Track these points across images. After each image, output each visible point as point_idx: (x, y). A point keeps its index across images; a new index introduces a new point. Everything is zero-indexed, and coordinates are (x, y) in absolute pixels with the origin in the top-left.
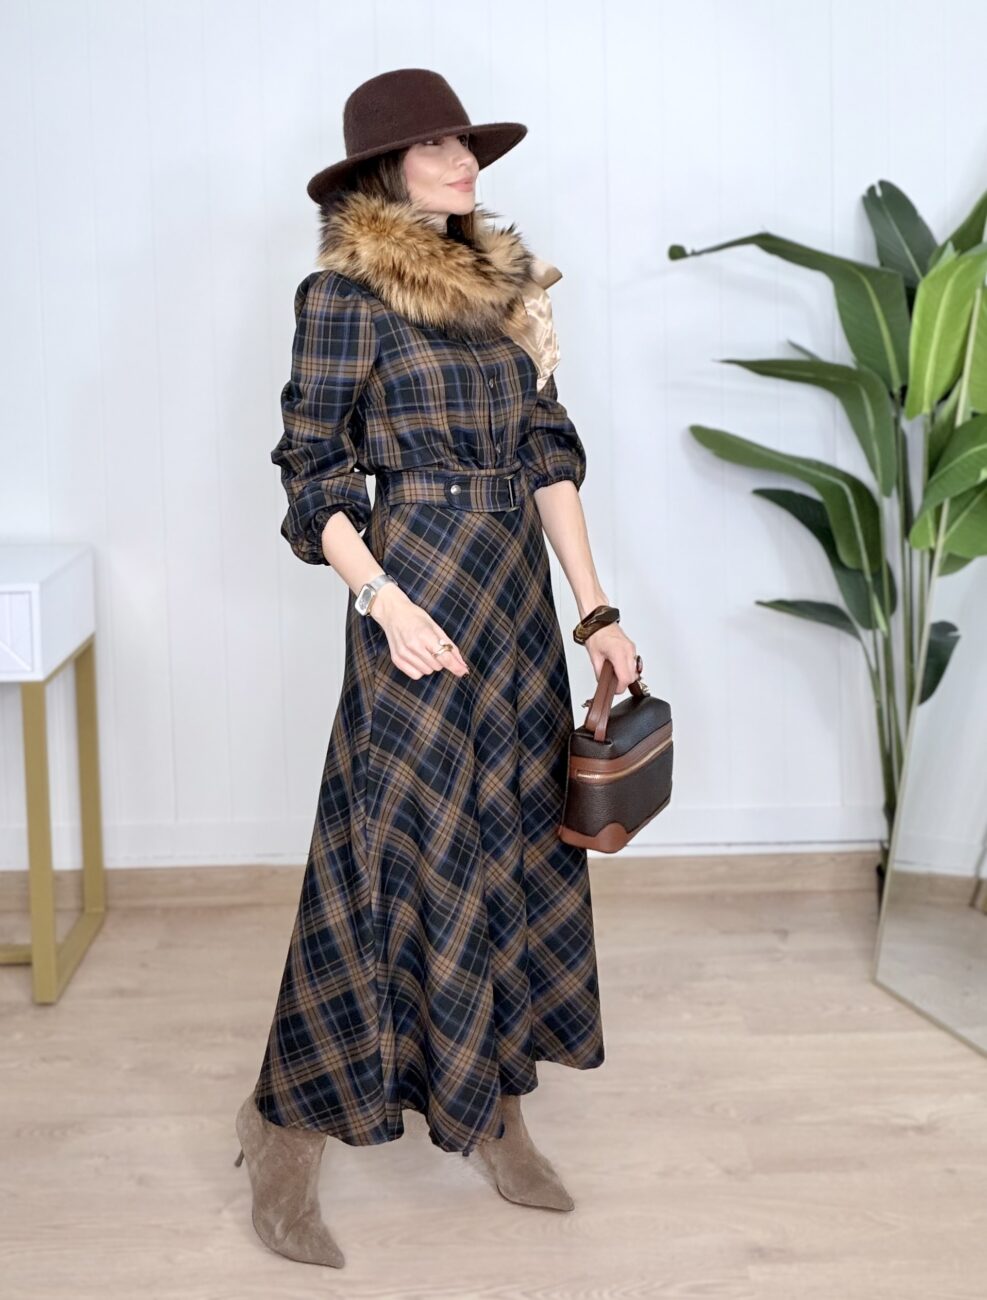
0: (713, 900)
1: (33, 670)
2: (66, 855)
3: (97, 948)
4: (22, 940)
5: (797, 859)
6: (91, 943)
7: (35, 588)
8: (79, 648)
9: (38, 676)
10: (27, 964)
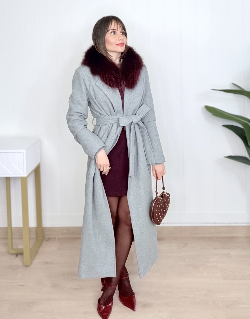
0: (210, 239)
1: (24, 173)
2: (33, 223)
3: (41, 249)
4: (20, 247)
5: (234, 227)
6: (39, 247)
7: (24, 151)
8: (36, 167)
9: (25, 175)
10: (22, 254)
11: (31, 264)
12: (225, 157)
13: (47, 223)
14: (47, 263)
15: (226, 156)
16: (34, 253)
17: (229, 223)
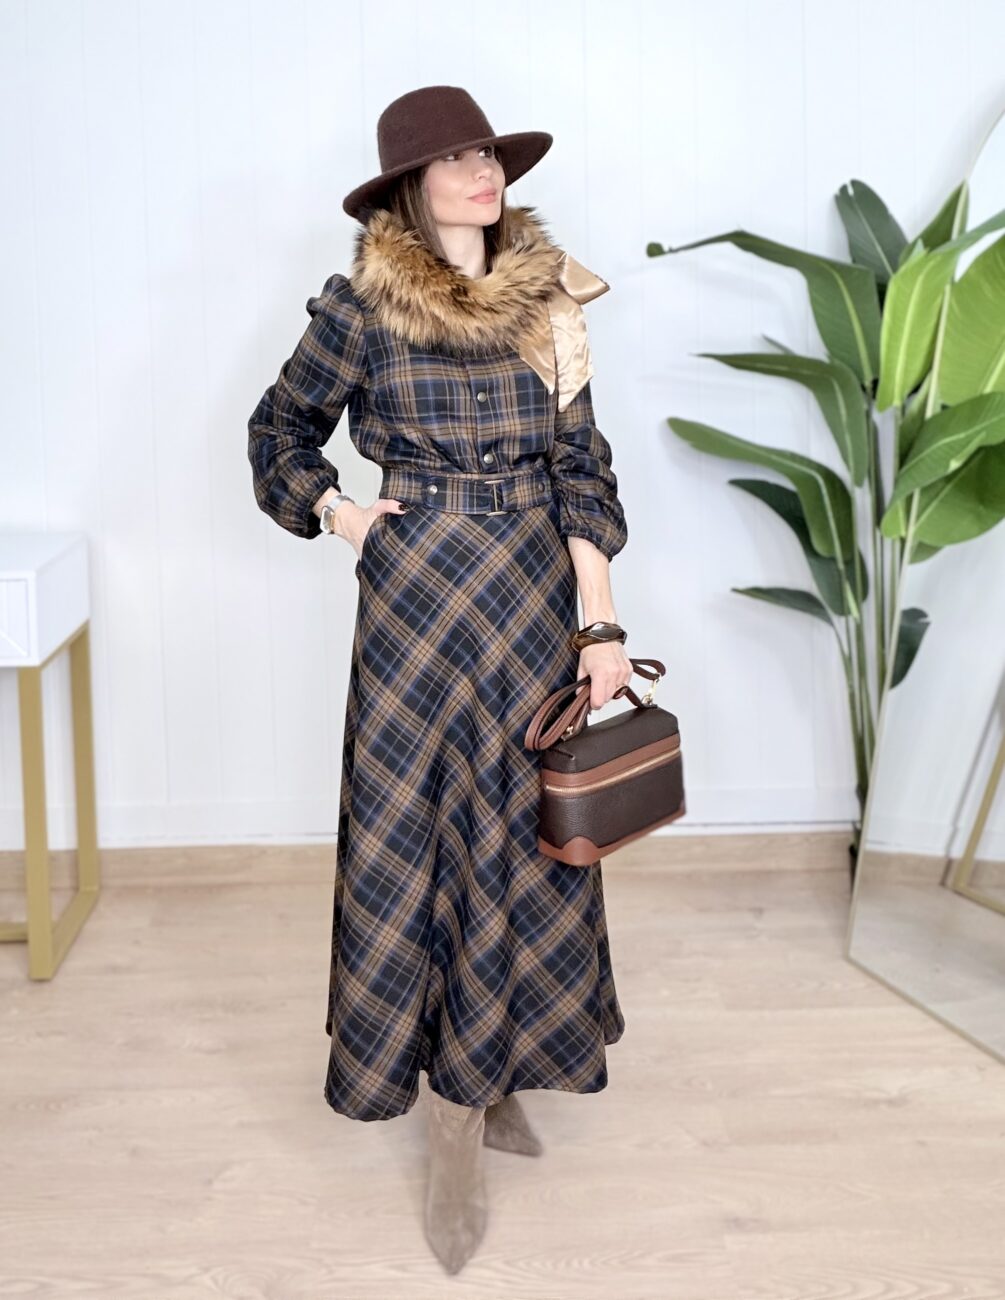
0: (691, 880)
1: (29, 655)
2: (61, 836)
3: (92, 926)
4: (19, 918)
5: (771, 839)
6: (85, 920)
7: (31, 575)
8: (73, 635)
9: (34, 661)
10: (23, 942)
11: (55, 973)
12: (735, 590)
13: (113, 835)
14: (114, 969)
15: (741, 586)
16: (67, 936)
17: (755, 824)
